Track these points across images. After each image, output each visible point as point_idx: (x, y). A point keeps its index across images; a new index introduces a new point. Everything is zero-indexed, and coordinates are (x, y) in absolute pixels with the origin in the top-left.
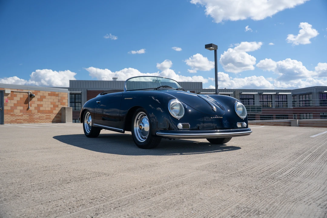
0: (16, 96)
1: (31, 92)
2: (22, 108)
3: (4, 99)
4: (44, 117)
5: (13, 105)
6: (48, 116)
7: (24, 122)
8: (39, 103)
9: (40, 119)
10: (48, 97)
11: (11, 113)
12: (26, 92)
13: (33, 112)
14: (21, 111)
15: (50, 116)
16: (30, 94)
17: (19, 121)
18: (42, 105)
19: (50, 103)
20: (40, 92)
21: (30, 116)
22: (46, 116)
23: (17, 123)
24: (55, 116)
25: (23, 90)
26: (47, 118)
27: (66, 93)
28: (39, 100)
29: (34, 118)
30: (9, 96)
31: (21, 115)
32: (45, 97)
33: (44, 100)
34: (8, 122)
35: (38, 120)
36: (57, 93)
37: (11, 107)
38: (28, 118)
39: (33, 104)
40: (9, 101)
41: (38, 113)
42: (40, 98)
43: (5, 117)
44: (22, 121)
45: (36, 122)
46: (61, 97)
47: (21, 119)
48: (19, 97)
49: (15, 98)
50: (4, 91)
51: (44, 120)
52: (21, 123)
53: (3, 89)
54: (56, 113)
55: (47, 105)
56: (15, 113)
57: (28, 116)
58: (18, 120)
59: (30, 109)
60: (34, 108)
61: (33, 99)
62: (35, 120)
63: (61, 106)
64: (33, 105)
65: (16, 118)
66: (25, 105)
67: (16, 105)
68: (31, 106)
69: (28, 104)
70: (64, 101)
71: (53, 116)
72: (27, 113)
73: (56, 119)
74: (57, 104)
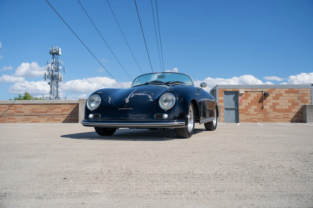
0: (250, 95)
1: (265, 90)
2: (256, 107)
3: (239, 99)
4: (281, 116)
5: (247, 105)
6: (286, 115)
7: (259, 121)
8: (275, 101)
9: (276, 118)
10: (285, 95)
11: (246, 112)
12: (260, 91)
13: (267, 111)
14: (255, 110)
15: (288, 115)
16: (264, 93)
17: (254, 120)
18: (278, 104)
19: (287, 101)
20: (275, 90)
21: (265, 114)
22: (283, 115)
23: (252, 122)
24: (294, 115)
25: (257, 89)
26: (284, 118)
27: (309, 89)
28: (274, 98)
29: (270, 117)
30: (244, 96)
31: (255, 114)
32: (281, 95)
33: (280, 98)
34: (242, 121)
35: (274, 120)
36: (296, 90)
37: (246, 106)
38: (263, 117)
39: (268, 102)
40: (243, 101)
41: (274, 112)
42: (275, 96)
43: (239, 116)
44: (257, 120)
45: (272, 121)
46: (301, 94)
47: (256, 118)
48: (253, 96)
49: (249, 98)
50: (239, 91)
51: (280, 120)
52: (255, 122)
53: (238, 90)
54: (295, 112)
55: (284, 103)
56: (249, 112)
57: (263, 115)
58: (253, 118)
59: (264, 108)
60: (269, 106)
61: (268, 98)
62: (271, 120)
63: (301, 104)
64: (267, 104)
65: (251, 117)
66: (260, 104)
67: (250, 105)
68: (266, 105)
69: (262, 103)
70: (306, 98)
71: (292, 115)
72: (261, 112)
73: (296, 118)
74: (297, 101)
